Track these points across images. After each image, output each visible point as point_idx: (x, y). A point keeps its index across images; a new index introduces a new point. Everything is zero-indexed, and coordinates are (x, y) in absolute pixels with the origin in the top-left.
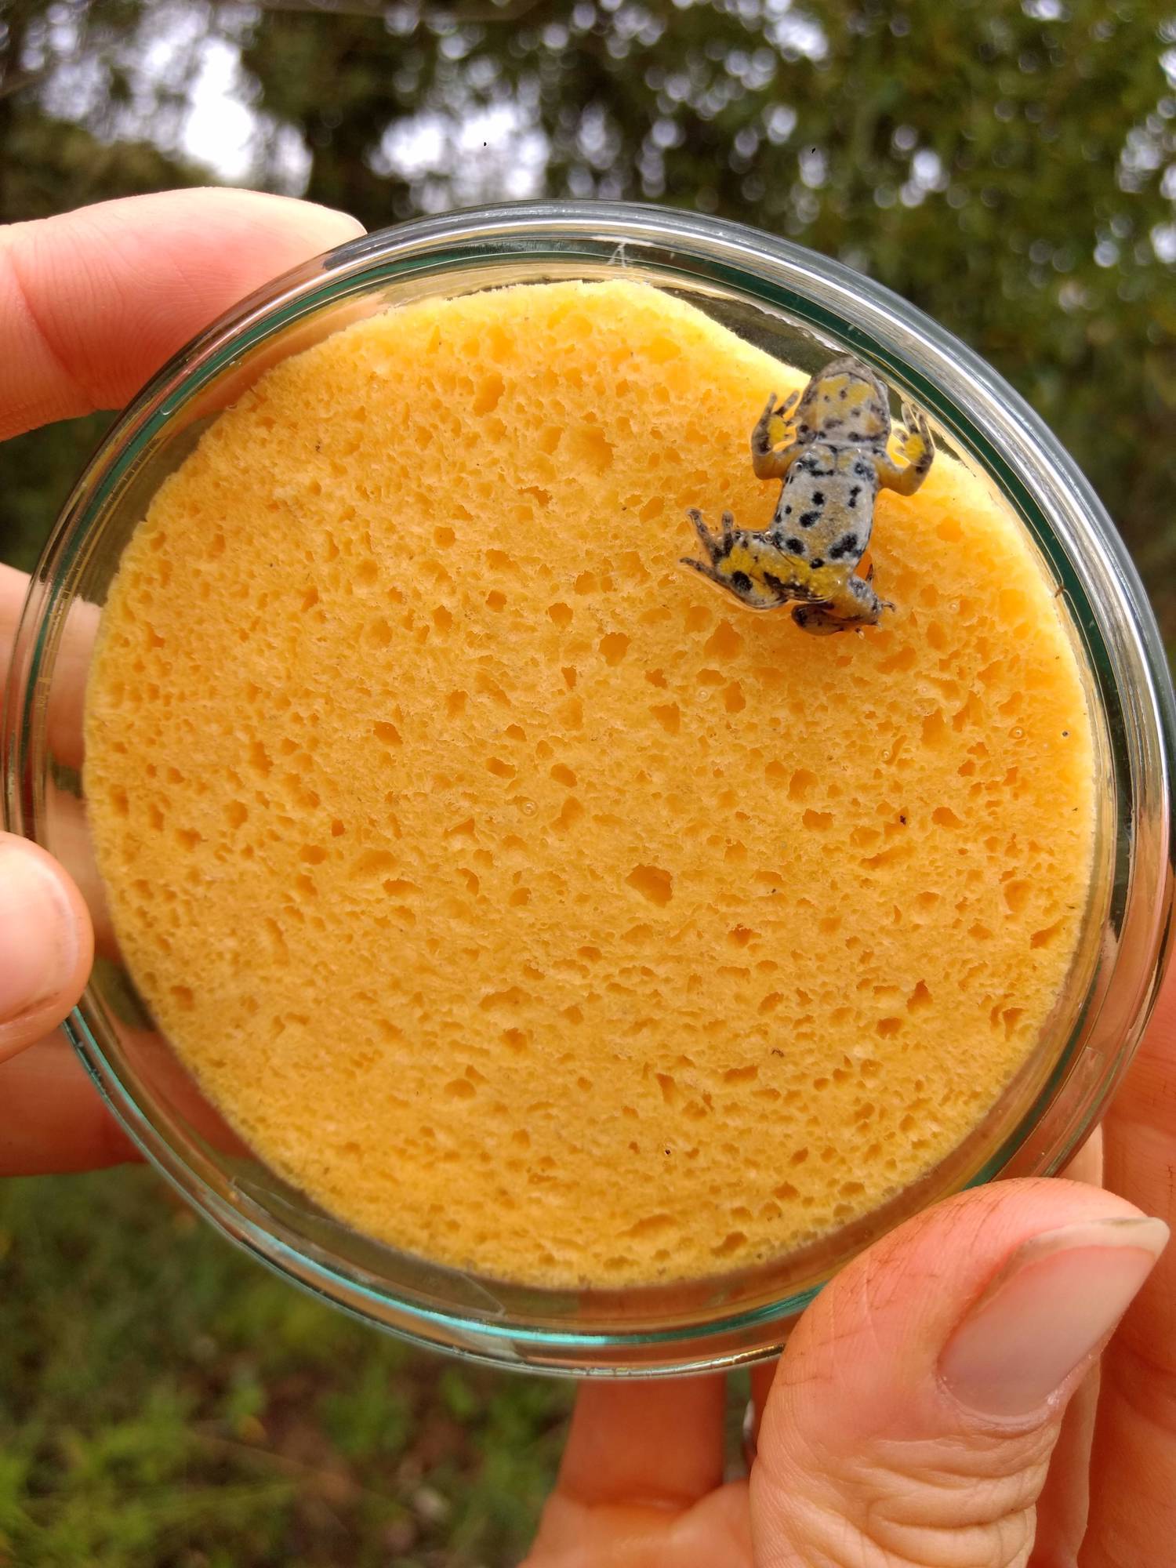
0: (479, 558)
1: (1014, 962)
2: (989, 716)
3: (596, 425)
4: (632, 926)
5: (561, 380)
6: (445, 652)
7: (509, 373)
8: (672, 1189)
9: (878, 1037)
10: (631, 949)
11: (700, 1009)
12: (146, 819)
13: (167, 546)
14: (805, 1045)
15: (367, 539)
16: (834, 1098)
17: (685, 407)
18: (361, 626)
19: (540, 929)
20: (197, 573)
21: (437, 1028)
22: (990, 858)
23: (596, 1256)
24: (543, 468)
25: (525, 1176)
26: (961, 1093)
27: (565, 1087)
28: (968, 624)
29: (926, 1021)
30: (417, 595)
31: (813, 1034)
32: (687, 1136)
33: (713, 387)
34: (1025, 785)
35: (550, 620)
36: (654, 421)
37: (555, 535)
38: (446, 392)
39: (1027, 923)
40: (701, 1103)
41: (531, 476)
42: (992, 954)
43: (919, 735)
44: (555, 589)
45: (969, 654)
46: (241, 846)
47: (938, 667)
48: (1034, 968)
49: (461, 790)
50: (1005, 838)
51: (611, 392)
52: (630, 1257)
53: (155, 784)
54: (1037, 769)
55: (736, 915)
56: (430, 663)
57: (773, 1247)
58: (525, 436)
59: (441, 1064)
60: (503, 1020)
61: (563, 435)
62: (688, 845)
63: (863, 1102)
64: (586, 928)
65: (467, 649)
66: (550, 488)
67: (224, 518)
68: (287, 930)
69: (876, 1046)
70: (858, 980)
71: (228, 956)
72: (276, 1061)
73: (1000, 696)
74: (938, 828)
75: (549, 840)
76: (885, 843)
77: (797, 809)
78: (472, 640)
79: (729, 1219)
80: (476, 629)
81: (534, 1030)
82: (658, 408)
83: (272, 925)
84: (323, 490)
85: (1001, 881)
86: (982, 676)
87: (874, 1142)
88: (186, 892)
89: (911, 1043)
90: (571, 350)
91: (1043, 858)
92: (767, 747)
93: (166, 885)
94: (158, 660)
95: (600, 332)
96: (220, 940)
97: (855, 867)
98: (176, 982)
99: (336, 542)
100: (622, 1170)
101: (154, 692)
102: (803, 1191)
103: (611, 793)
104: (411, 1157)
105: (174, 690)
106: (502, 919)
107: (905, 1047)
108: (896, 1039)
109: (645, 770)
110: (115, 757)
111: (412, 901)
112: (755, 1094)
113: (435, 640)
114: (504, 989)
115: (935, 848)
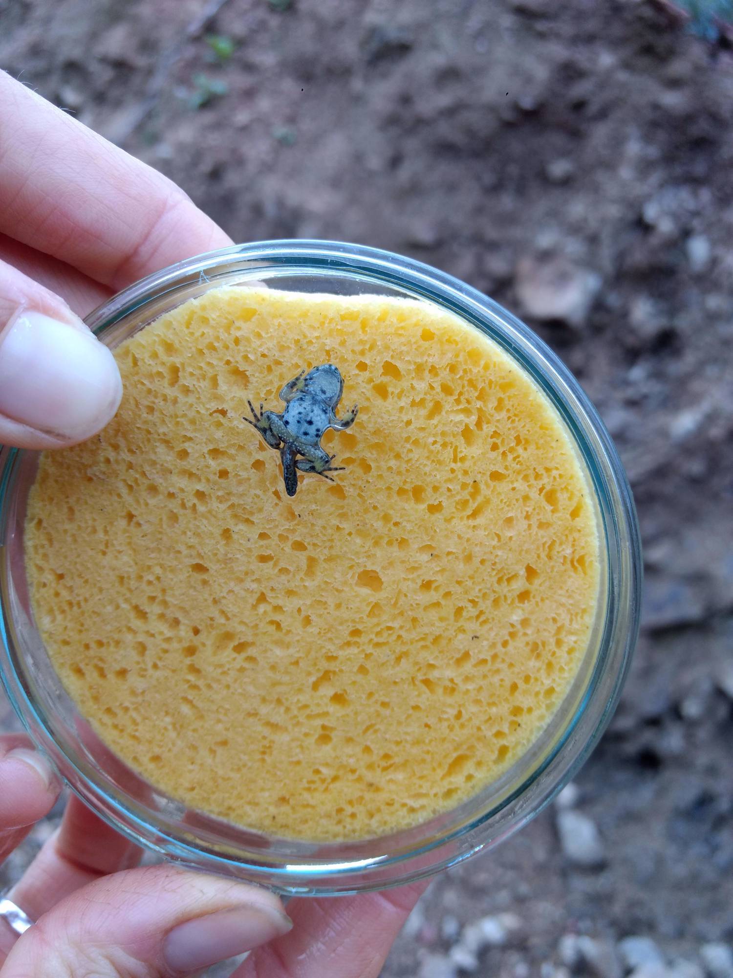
0: (205, 457)
1: (567, 532)
2: (492, 416)
3: (232, 365)
4: (369, 609)
5: (205, 351)
6: (210, 512)
7: (177, 360)
8: (457, 739)
9: (521, 605)
10: (375, 620)
11: (424, 634)
12: (96, 674)
13: (45, 524)
14: (486, 627)
15: (144, 474)
16: (515, 648)
17: (272, 336)
18: (161, 519)
19: (324, 633)
20: (66, 531)
21: (296, 712)
22: (529, 486)
23: (435, 795)
24: (217, 398)
25: (378, 771)
26: (577, 614)
27: (377, 711)
28: (457, 377)
29: (540, 585)
30: (182, 490)
31: (488, 619)
32: (450, 706)
33: (280, 320)
34: (527, 441)
35: (255, 471)
36: (260, 350)
37: (237, 427)
38: (151, 383)
39: (564, 509)
40: (450, 685)
41: (213, 404)
42: (555, 533)
43: (463, 441)
44: (250, 454)
45: (467, 390)
46: (150, 665)
47: (455, 404)
48: (579, 531)
49: (249, 579)
50: (531, 472)
51: (232, 346)
52: (453, 787)
53: (91, 653)
54: (528, 430)
55: (419, 576)
56: (205, 522)
57: (524, 745)
58: (200, 386)
59: (307, 731)
60: (328, 691)
61: (218, 377)
62: (379, 553)
63: (530, 643)
64: (347, 621)
65: (220, 506)
66: (225, 406)
67: (67, 497)
68: (194, 698)
69: (523, 610)
70: (495, 579)
71: (170, 727)
72: (221, 772)
73: (492, 404)
74: (496, 483)
75: (307, 584)
76: (474, 503)
77: (423, 506)
78: (220, 500)
79: (495, 741)
80: (220, 493)
81: (346, 688)
82: (258, 343)
83: (186, 700)
84: (112, 459)
85: (540, 494)
86: (480, 397)
87: (547, 661)
88: (133, 703)
89: (538, 599)
90: (203, 334)
91: (555, 473)
92: (392, 483)
93: (121, 704)
94: (65, 587)
95: (213, 319)
96: (162, 721)
97: (465, 521)
98: (150, 755)
99: (130, 483)
100: (427, 741)
101: (70, 604)
102: (525, 705)
103: (328, 544)
104: (315, 790)
105: (81, 598)
106: (302, 637)
107: (537, 604)
108: (530, 601)
109: (338, 524)
110: (66, 649)
111: (251, 651)
112: (475, 666)
113: (201, 508)
114: (321, 674)
115: (499, 493)
